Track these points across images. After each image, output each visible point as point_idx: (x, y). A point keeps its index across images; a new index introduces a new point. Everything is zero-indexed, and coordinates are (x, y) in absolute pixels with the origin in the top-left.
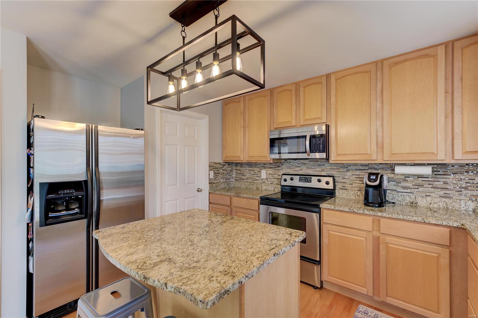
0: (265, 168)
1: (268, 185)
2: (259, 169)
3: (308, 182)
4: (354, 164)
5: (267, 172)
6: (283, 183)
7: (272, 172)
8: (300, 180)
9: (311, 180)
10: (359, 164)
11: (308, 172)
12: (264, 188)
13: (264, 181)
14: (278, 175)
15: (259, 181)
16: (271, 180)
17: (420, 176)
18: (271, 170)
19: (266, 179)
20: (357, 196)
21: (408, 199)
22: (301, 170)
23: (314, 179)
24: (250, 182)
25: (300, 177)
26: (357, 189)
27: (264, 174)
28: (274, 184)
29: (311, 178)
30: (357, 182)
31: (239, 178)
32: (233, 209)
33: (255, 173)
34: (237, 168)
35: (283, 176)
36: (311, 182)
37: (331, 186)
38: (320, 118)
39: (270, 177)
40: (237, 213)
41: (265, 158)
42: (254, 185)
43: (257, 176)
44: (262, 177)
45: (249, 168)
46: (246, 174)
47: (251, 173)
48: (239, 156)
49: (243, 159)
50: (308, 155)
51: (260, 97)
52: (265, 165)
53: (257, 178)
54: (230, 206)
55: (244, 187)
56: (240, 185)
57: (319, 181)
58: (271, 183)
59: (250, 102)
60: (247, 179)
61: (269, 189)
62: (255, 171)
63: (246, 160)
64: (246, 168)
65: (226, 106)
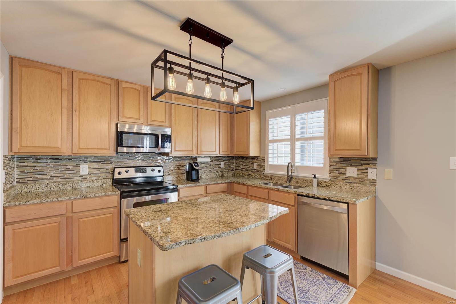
0: (86, 162)
1: (92, 182)
2: (75, 164)
3: (143, 172)
4: (174, 156)
5: (90, 166)
6: (117, 176)
7: (98, 166)
8: (136, 171)
9: (146, 171)
10: (177, 156)
12: (87, 186)
13: (84, 177)
14: (106, 169)
15: (75, 179)
16: (95, 175)
17: (204, 163)
18: (96, 164)
19: (89, 174)
20: (176, 178)
22: (133, 162)
23: (149, 169)
24: (59, 182)
25: (135, 169)
26: (175, 173)
27: (84, 169)
28: (102, 179)
29: (146, 169)
30: (176, 169)
31: (31, 179)
32: (72, 217)
33: (68, 169)
34: (26, 164)
35: (116, 169)
36: (146, 172)
37: (161, 174)
38: (164, 122)
39: (95, 172)
40: (81, 220)
41: (106, 151)
42: (68, 185)
43: (73, 172)
44: (82, 173)
45: (55, 163)
46: (49, 171)
47: (60, 170)
48: (58, 147)
49: (66, 151)
50: (159, 150)
51: (99, 82)
52: (86, 159)
53: (71, 175)
54: (65, 214)
55: (44, 190)
56: (34, 188)
57: (153, 170)
58: (96, 178)
59: (81, 81)
60: (52, 177)
61: (93, 185)
62: (68, 167)
63: (73, 153)
64: (47, 164)
65: (24, 69)
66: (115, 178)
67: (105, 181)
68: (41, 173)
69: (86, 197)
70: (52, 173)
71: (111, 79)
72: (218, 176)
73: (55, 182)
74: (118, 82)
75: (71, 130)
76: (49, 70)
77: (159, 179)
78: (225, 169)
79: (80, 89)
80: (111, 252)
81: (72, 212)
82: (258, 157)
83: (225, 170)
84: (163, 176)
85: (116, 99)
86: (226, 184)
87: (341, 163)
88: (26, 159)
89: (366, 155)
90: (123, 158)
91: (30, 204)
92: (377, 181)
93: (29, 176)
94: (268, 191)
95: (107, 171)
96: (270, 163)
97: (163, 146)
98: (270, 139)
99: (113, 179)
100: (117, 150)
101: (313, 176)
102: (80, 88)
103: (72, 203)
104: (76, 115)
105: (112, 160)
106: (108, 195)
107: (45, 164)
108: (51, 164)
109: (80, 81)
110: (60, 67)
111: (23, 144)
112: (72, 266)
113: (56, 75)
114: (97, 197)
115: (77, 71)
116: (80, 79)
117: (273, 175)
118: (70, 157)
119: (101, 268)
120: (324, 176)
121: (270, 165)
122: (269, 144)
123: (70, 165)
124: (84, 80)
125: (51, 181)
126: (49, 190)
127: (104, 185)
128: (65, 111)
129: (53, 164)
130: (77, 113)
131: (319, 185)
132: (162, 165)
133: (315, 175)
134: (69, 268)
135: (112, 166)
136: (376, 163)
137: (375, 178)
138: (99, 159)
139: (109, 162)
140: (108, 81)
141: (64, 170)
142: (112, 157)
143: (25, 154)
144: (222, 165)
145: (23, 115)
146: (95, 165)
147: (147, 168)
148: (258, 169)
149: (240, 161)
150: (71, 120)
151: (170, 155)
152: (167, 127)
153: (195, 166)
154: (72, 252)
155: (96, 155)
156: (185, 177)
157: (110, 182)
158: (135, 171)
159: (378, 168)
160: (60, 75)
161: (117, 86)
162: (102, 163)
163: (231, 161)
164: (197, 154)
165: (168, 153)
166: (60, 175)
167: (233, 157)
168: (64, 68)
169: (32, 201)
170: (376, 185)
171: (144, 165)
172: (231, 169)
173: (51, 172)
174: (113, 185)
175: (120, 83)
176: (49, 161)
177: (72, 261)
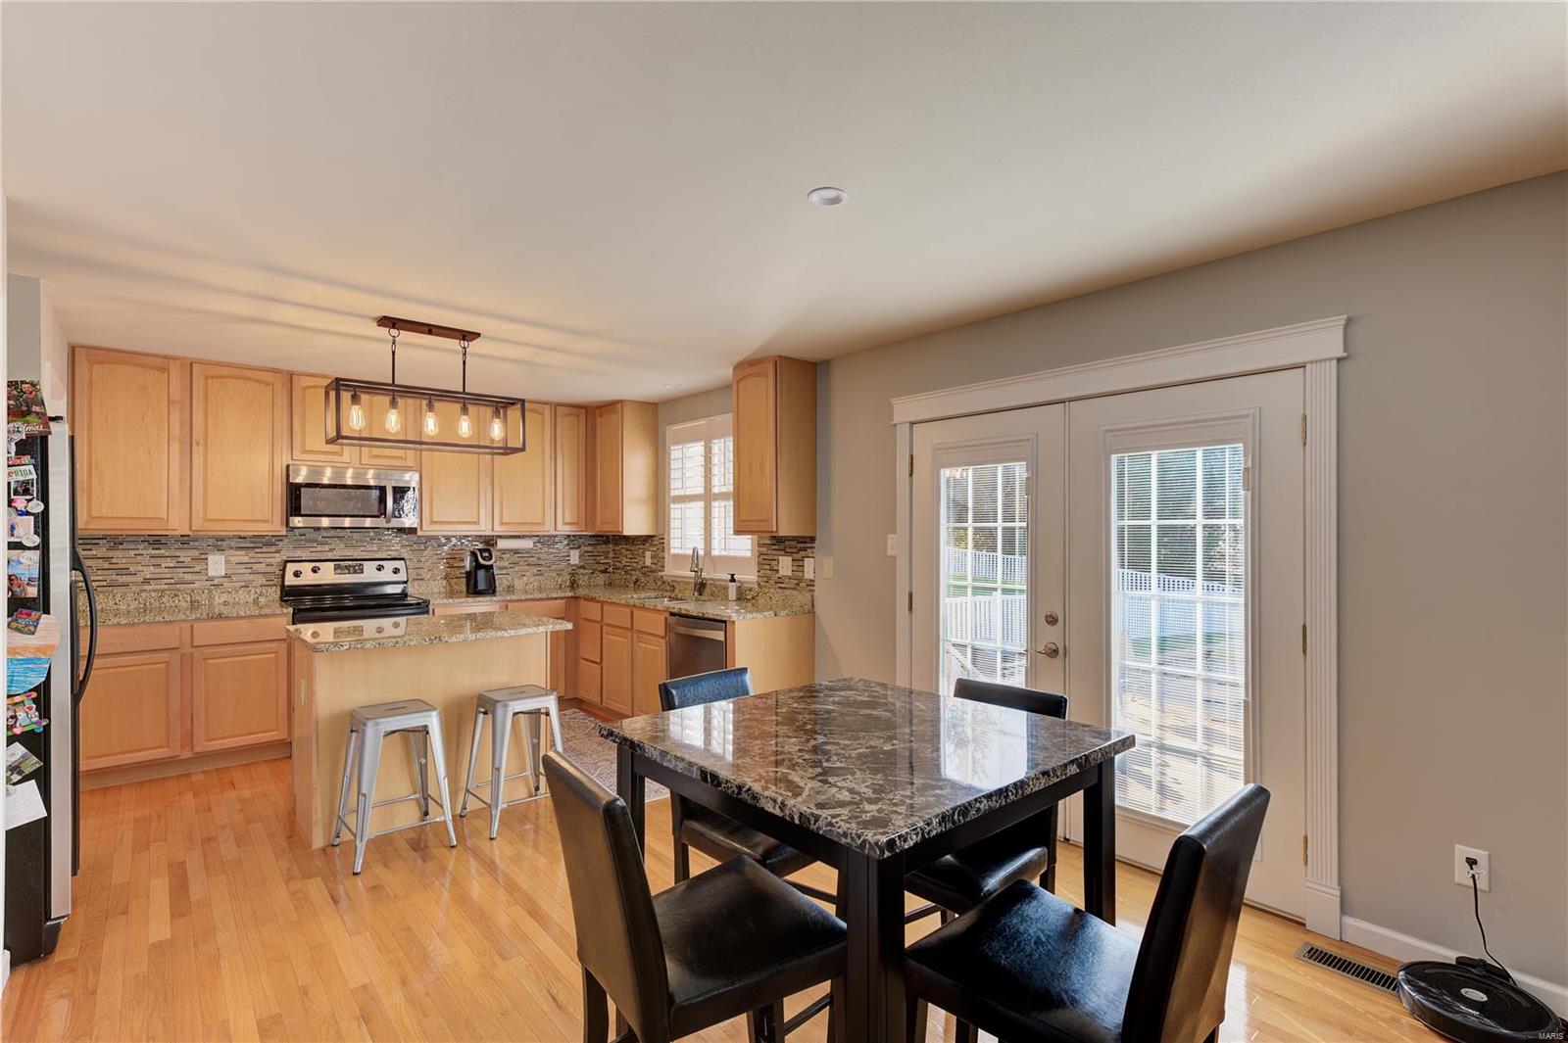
0: (220, 550)
1: (234, 592)
2: (195, 553)
3: (356, 573)
4: (430, 536)
5: (231, 558)
6: (290, 580)
7: (247, 558)
8: (337, 570)
9: (362, 569)
11: (349, 554)
12: (222, 600)
13: (216, 582)
14: (267, 565)
15: (197, 585)
16: (241, 577)
17: (516, 552)
18: (243, 553)
19: (226, 576)
21: (506, 583)
22: (331, 550)
23: (370, 567)
24: (163, 591)
25: (335, 565)
26: (441, 576)
27: (217, 564)
28: (256, 587)
29: (362, 565)
31: (105, 583)
32: (192, 654)
33: (181, 565)
34: (94, 552)
35: (289, 565)
36: (362, 572)
37: (402, 576)
38: (401, 457)
39: (241, 571)
40: (210, 661)
41: (263, 524)
42: (181, 598)
43: (191, 570)
44: (211, 573)
45: (154, 552)
46: (141, 568)
47: (163, 565)
48: (161, 518)
49: (178, 525)
50: (387, 522)
51: (247, 379)
52: (219, 543)
53: (188, 577)
54: (178, 648)
55: (132, 607)
56: (111, 603)
57: (381, 567)
58: (243, 584)
59: (210, 381)
60: (147, 581)
61: (237, 599)
62: (180, 559)
63: (193, 528)
64: (137, 552)
65: (96, 367)
66: (287, 583)
67: (264, 592)
68: (124, 571)
69: (220, 616)
70: (148, 572)
71: (275, 371)
72: (560, 585)
73: (155, 591)
74: (290, 377)
75: (188, 482)
76: (143, 366)
77: (397, 589)
78: (583, 567)
79: (206, 399)
80: (273, 731)
81: (193, 647)
82: (653, 536)
83: (582, 571)
84: (405, 582)
85: (286, 412)
86: (564, 601)
87: (774, 547)
88: (94, 541)
89: (773, 532)
90: (307, 541)
91: (113, 625)
92: (816, 583)
93: (100, 578)
94: (632, 612)
95: (270, 569)
96: (672, 551)
97: (398, 512)
98: (673, 493)
99: (283, 586)
100: (287, 525)
101: (729, 577)
102: (207, 396)
103: (192, 626)
104: (198, 452)
105: (281, 544)
106: (267, 616)
107: (132, 553)
108: (144, 552)
109: (207, 382)
110: (165, 357)
111: (94, 514)
112: (192, 748)
113: (157, 373)
114: (242, 618)
115: (201, 362)
116: (207, 378)
117: (678, 580)
118: (186, 538)
119: (252, 764)
120: (749, 576)
121: (676, 556)
122: (672, 506)
123: (186, 556)
124: (215, 380)
125: (145, 587)
126: (142, 606)
127: (262, 599)
128: (175, 446)
129: (148, 552)
130: (201, 448)
131: (741, 598)
132: (405, 555)
133: (732, 575)
134: (186, 754)
135: (279, 558)
136: (814, 547)
137: (812, 578)
138: (251, 543)
139: (273, 549)
140: (269, 377)
141: (172, 565)
142: (280, 538)
143: (96, 533)
144: (575, 557)
145: (93, 458)
146: (242, 556)
147: (364, 563)
148: (653, 566)
149: (622, 547)
150: (188, 463)
151: (419, 533)
152: (408, 469)
153: (484, 558)
154: (192, 723)
155: (242, 534)
156: (462, 585)
157: (275, 593)
158: (335, 569)
159: (817, 558)
160: (166, 374)
161: (289, 384)
162: (257, 550)
163: (602, 548)
164: (493, 530)
165: (416, 529)
166: (164, 576)
167: (607, 537)
168: (175, 359)
169: (116, 620)
170: (813, 591)
171: (357, 554)
172: (603, 568)
173: (145, 569)
174: (281, 599)
175: (294, 377)
176: (141, 547)
177: (192, 742)
